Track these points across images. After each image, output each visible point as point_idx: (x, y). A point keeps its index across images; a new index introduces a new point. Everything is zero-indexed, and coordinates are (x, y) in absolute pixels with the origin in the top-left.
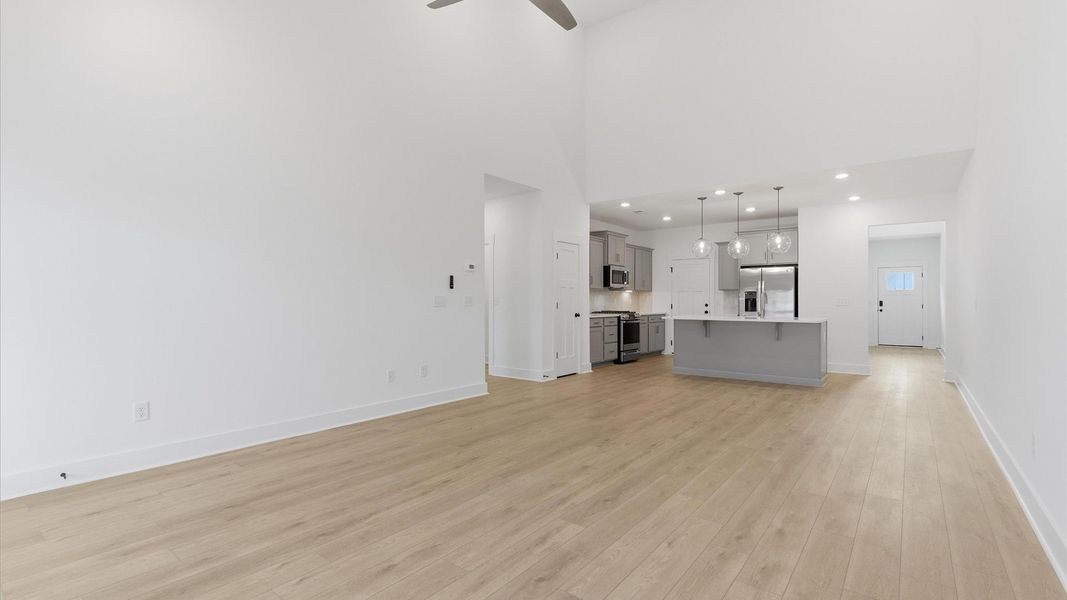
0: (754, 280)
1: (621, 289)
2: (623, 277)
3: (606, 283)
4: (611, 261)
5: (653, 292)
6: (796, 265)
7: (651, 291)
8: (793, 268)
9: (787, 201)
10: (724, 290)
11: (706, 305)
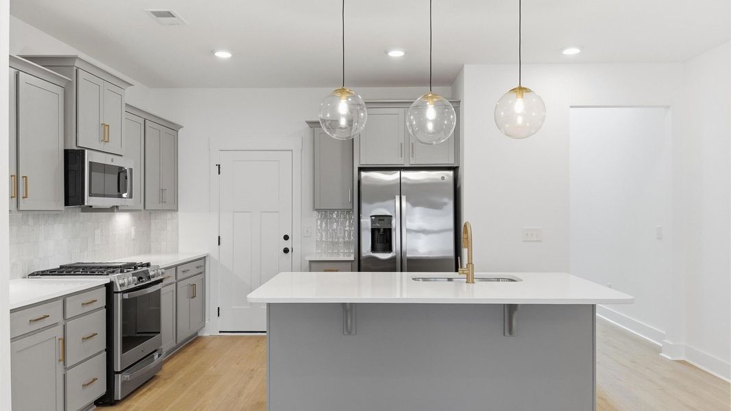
0: (386, 193)
1: (114, 209)
2: (121, 179)
3: (73, 195)
4: (87, 139)
5: (180, 213)
6: (455, 169)
7: (176, 210)
8: (451, 173)
9: (444, 60)
10: (318, 210)
11: (286, 238)
